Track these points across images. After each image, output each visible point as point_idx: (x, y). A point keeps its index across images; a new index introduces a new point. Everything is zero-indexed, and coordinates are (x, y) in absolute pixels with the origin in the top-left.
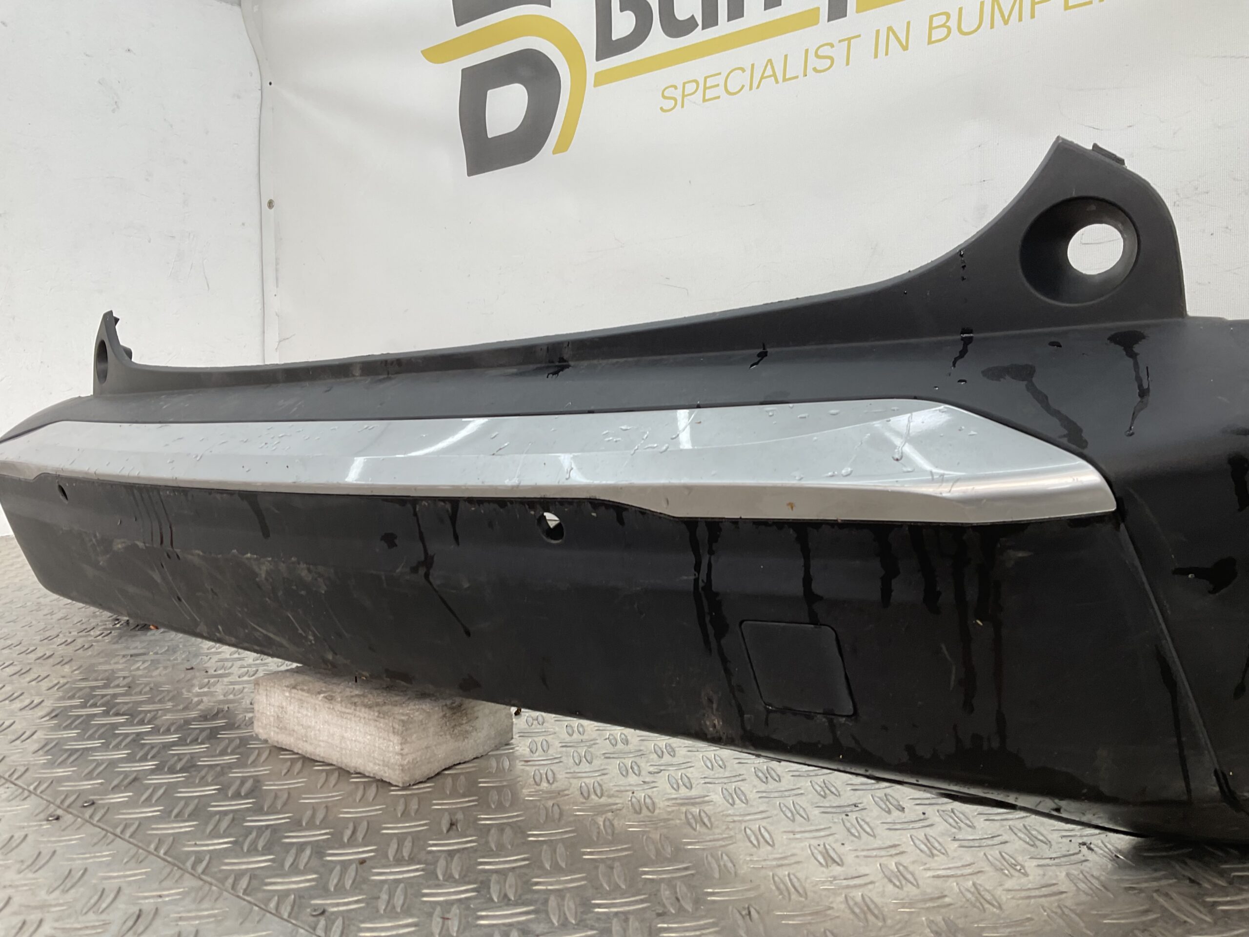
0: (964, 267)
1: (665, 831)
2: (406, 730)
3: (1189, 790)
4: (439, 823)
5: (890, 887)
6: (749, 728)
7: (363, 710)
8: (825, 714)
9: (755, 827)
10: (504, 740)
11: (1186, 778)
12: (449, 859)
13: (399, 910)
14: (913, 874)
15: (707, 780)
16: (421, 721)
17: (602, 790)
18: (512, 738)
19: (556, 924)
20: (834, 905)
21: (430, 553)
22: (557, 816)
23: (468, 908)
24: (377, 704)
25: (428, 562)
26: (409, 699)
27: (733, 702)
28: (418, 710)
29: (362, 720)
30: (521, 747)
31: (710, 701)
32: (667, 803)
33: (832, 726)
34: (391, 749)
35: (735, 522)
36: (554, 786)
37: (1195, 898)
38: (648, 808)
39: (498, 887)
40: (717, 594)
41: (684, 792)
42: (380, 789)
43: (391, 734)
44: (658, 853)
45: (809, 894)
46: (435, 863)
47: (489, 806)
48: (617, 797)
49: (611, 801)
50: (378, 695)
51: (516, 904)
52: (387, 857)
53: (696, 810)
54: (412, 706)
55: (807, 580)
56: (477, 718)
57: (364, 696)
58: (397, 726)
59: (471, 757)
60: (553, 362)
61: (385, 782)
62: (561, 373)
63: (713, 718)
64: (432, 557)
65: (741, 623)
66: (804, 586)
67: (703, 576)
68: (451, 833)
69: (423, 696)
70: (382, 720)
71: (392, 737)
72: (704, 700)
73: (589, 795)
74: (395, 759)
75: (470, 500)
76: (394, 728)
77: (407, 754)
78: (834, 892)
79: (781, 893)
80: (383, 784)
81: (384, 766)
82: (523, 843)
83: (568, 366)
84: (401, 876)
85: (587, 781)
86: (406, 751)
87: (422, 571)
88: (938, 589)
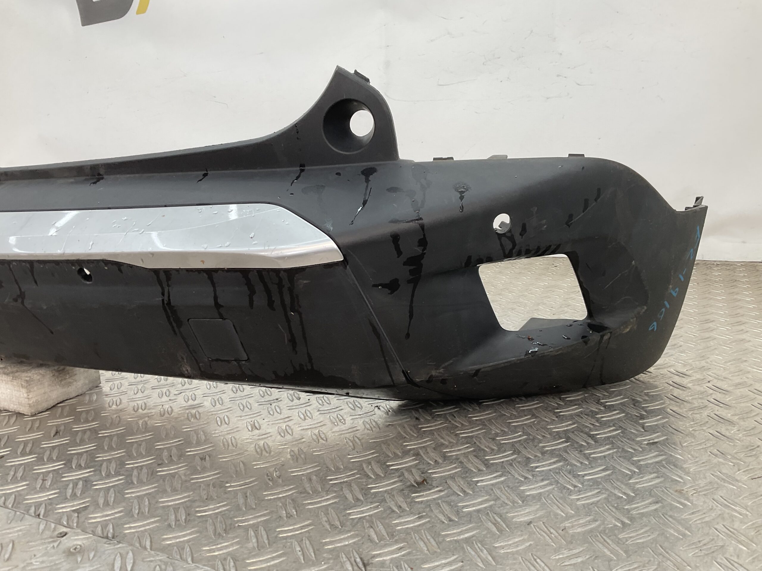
0: (298, 132)
1: (174, 424)
2: (29, 385)
3: (393, 381)
4: (50, 433)
5: (279, 437)
6: (203, 370)
7: (4, 376)
8: (235, 360)
9: (222, 416)
10: (96, 385)
11: (391, 376)
12: (52, 450)
13: (19, 479)
14: (292, 430)
15: (205, 395)
16: (39, 379)
17: (146, 406)
18: (100, 383)
19: (104, 475)
20: (248, 449)
21: (23, 290)
22: (117, 422)
23: (58, 473)
24: (12, 372)
25: (22, 296)
26: (33, 368)
27: (193, 358)
28: (36, 374)
29: (4, 382)
30: (106, 387)
31: (183, 358)
32: (179, 409)
33: (240, 366)
34: (22, 396)
35: (178, 270)
36: (119, 407)
37: (414, 426)
38: (168, 413)
39: (76, 461)
40: (174, 307)
41: (191, 402)
42: (18, 418)
43: (21, 388)
44: (167, 435)
45: (238, 445)
46: (44, 454)
47: (80, 421)
48: (153, 409)
49: (149, 411)
50: (14, 366)
51: (85, 468)
52: (17, 453)
53: (194, 411)
54: (33, 371)
55: (216, 298)
56: (76, 374)
57: (5, 368)
58: (23, 384)
59: (74, 395)
60: (95, 176)
61: (21, 413)
62: (98, 183)
63: (186, 366)
64: (24, 293)
65: (188, 320)
66: (214, 300)
67: (166, 298)
68: (56, 437)
69: (41, 366)
70: (15, 381)
71: (21, 389)
72: (181, 360)
73: (138, 409)
74: (25, 401)
75: (40, 262)
76: (22, 385)
77: (32, 398)
78: (251, 443)
79: (224, 447)
80: (19, 415)
81: (19, 405)
82: (95, 438)
83: (102, 178)
84: (23, 462)
85: (138, 402)
86: (30, 396)
87: (20, 301)
88: (273, 299)
